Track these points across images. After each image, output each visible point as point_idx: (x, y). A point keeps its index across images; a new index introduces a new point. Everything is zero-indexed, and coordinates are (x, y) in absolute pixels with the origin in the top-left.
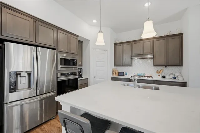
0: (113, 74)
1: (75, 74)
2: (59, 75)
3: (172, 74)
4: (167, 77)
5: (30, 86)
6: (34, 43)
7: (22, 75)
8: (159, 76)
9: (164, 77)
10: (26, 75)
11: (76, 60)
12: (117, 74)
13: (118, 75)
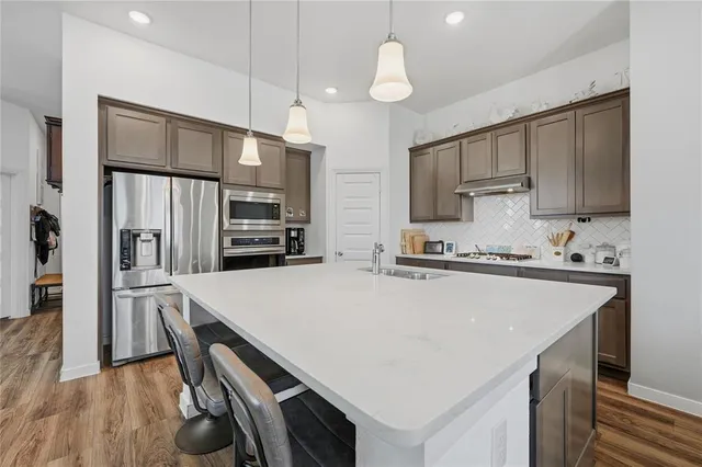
0: (403, 247)
1: (275, 241)
2: (227, 242)
3: (605, 246)
4: (588, 259)
5: (159, 263)
6: (169, 169)
7: (143, 236)
8: (558, 254)
9: (577, 258)
10: (151, 236)
11: (279, 205)
12: (419, 247)
13: (425, 253)
